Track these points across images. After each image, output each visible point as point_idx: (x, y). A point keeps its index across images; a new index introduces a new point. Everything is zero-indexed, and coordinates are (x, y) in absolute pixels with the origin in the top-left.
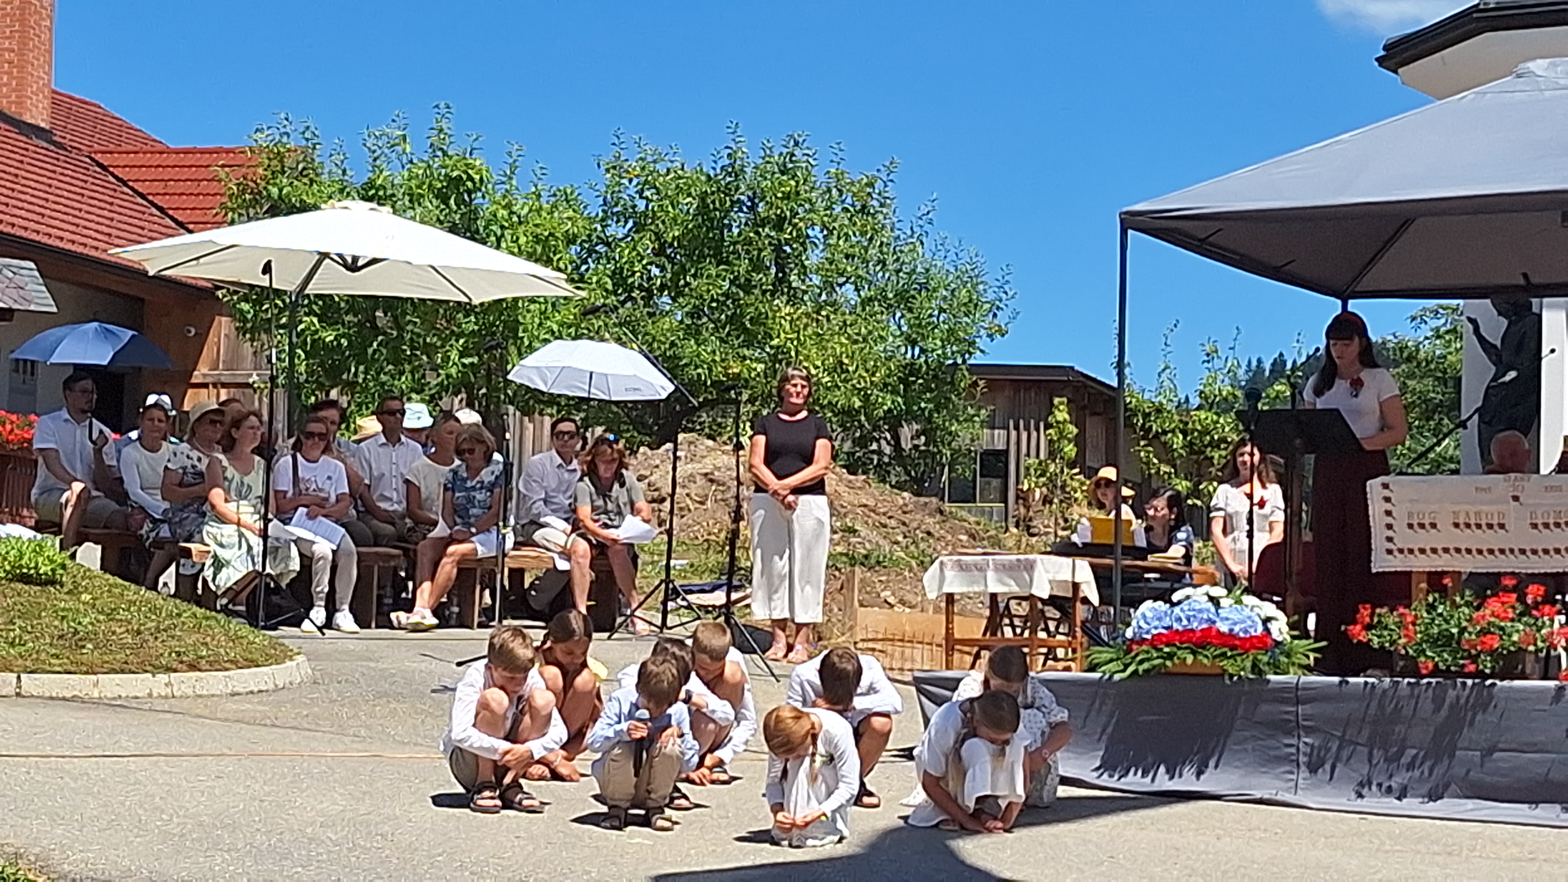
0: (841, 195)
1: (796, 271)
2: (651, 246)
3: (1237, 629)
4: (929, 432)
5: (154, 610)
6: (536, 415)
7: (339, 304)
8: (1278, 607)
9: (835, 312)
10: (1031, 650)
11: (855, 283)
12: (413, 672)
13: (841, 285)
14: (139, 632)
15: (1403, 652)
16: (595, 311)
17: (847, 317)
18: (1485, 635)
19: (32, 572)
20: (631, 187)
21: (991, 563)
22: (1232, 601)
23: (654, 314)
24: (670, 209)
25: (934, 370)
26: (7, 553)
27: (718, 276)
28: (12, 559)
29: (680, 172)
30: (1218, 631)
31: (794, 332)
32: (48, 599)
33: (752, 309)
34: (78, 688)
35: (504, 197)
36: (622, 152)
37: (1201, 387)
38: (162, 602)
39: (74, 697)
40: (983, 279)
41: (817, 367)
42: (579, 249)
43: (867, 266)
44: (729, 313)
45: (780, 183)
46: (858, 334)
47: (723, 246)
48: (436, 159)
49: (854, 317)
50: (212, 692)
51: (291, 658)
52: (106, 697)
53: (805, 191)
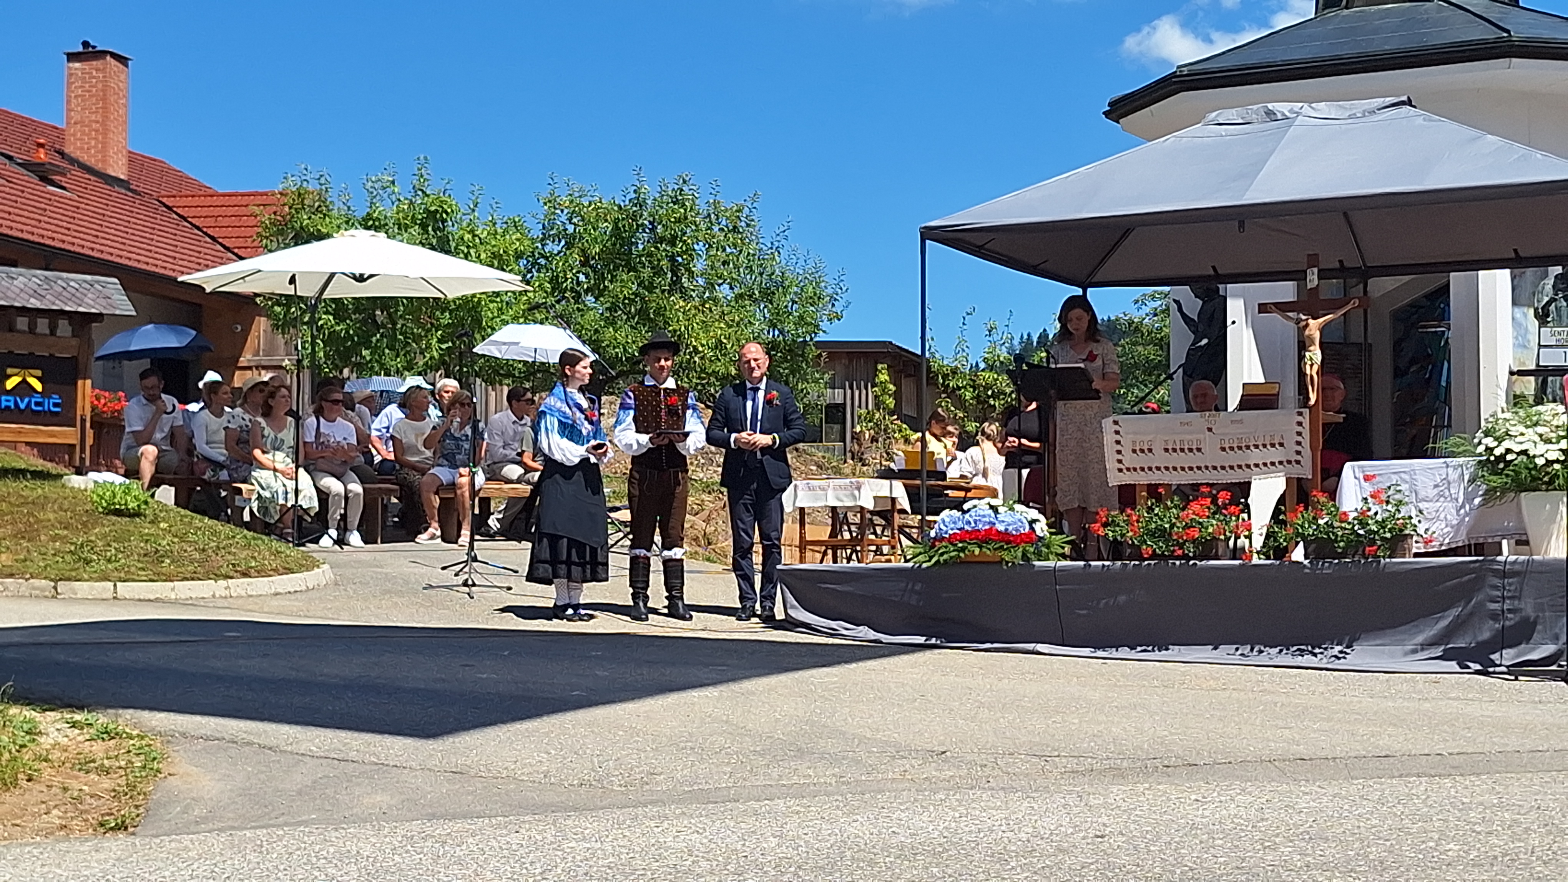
0: (717, 219)
1: (686, 275)
2: (579, 259)
3: (1010, 528)
5: (215, 533)
6: (497, 385)
7: (347, 305)
8: (1040, 512)
9: (715, 305)
10: (862, 548)
11: (729, 284)
13: (719, 285)
14: (204, 551)
15: (1130, 542)
16: (537, 307)
18: (1189, 528)
19: (123, 507)
20: (563, 215)
21: (831, 485)
22: (1007, 509)
23: (582, 309)
24: (592, 231)
25: (789, 346)
26: (104, 494)
27: (629, 280)
28: (108, 499)
29: (599, 204)
30: (997, 530)
32: (135, 527)
33: (654, 304)
34: (160, 592)
35: (469, 224)
36: (556, 190)
37: (986, 355)
38: (221, 528)
39: (159, 599)
40: (824, 279)
41: (703, 346)
42: (525, 262)
43: (739, 271)
44: (638, 307)
45: (672, 211)
46: (733, 321)
47: (631, 258)
48: (418, 198)
49: (729, 308)
50: (260, 593)
51: (318, 567)
52: (180, 598)
53: (692, 216)
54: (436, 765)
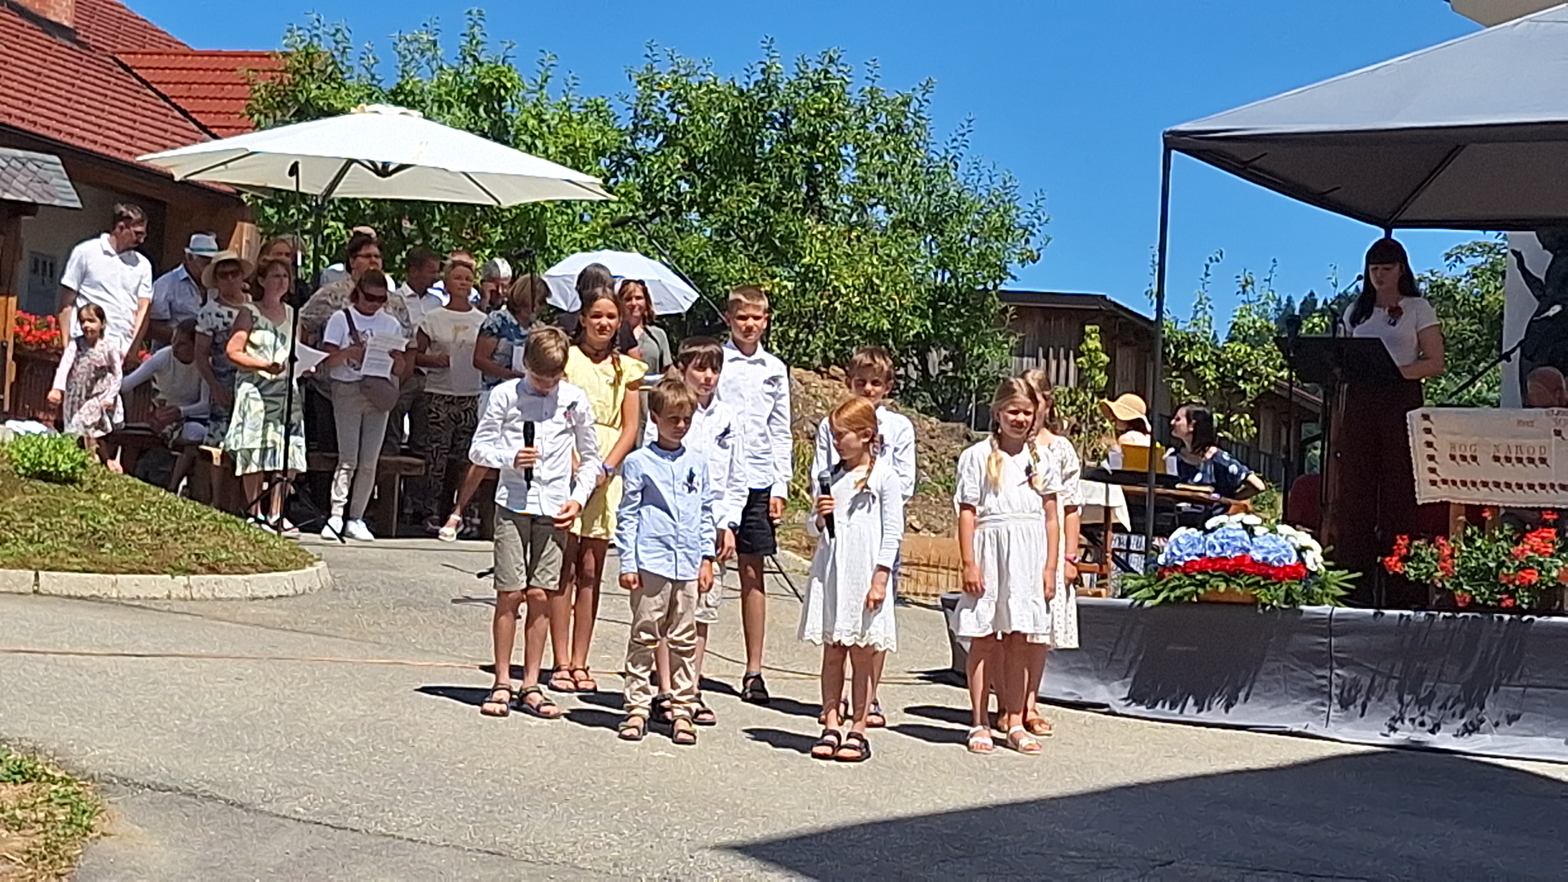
0: (875, 114)
1: (827, 190)
2: (681, 161)
3: (1271, 557)
4: (958, 358)
5: (174, 511)
7: (364, 210)
8: (1313, 537)
9: (866, 232)
11: (886, 204)
12: (434, 581)
13: (872, 207)
14: (158, 534)
15: (1439, 585)
16: (623, 223)
17: (878, 238)
18: (1523, 569)
19: (52, 469)
20: (662, 100)
22: (1266, 530)
23: (682, 230)
24: (701, 123)
25: (964, 295)
26: (28, 449)
27: (749, 193)
28: (32, 456)
29: (712, 86)
30: (1252, 559)
31: (825, 251)
32: (67, 497)
33: (781, 228)
34: (96, 587)
35: (535, 106)
36: (655, 65)
37: (1236, 320)
38: (182, 504)
39: (92, 596)
40: (1017, 204)
41: (846, 287)
42: (608, 162)
43: (899, 187)
44: (760, 231)
45: (813, 100)
46: (889, 256)
47: (754, 163)
48: (466, 66)
49: (885, 238)
50: (231, 596)
51: (311, 564)
52: (124, 597)
53: (839, 108)
54: (466, 842)
